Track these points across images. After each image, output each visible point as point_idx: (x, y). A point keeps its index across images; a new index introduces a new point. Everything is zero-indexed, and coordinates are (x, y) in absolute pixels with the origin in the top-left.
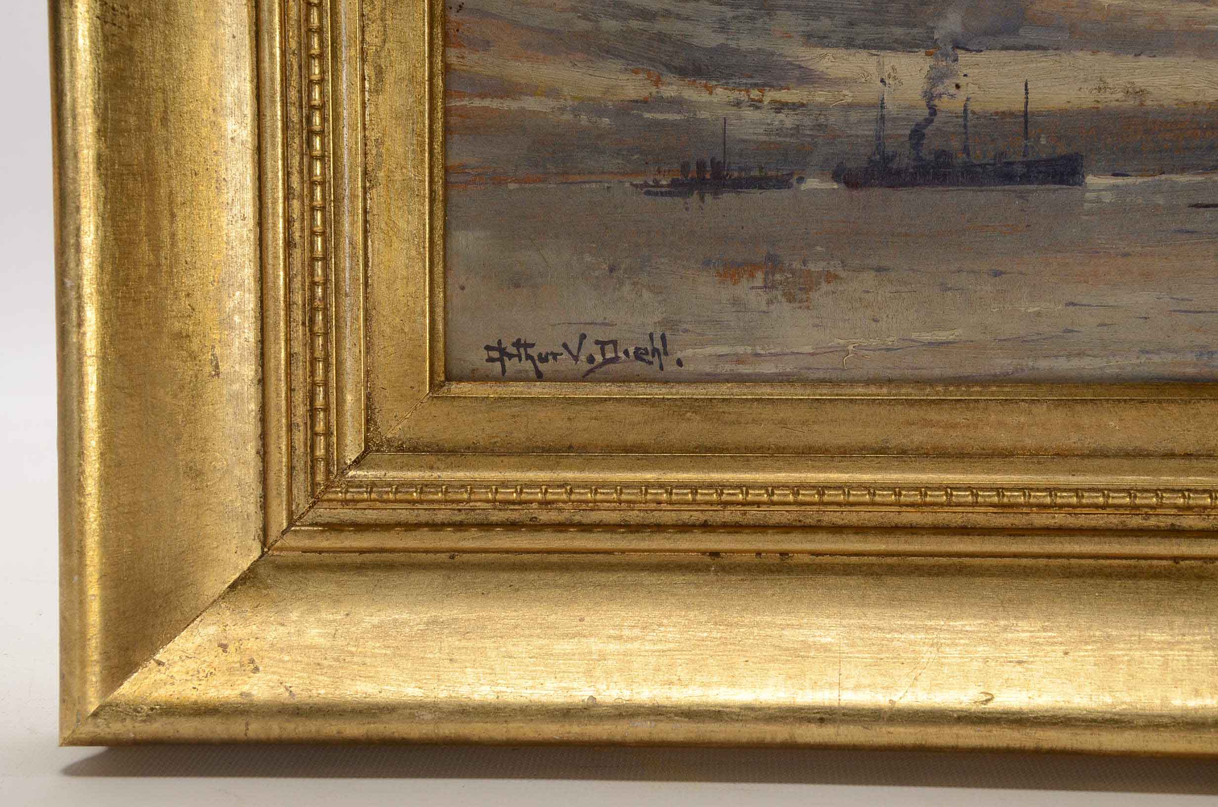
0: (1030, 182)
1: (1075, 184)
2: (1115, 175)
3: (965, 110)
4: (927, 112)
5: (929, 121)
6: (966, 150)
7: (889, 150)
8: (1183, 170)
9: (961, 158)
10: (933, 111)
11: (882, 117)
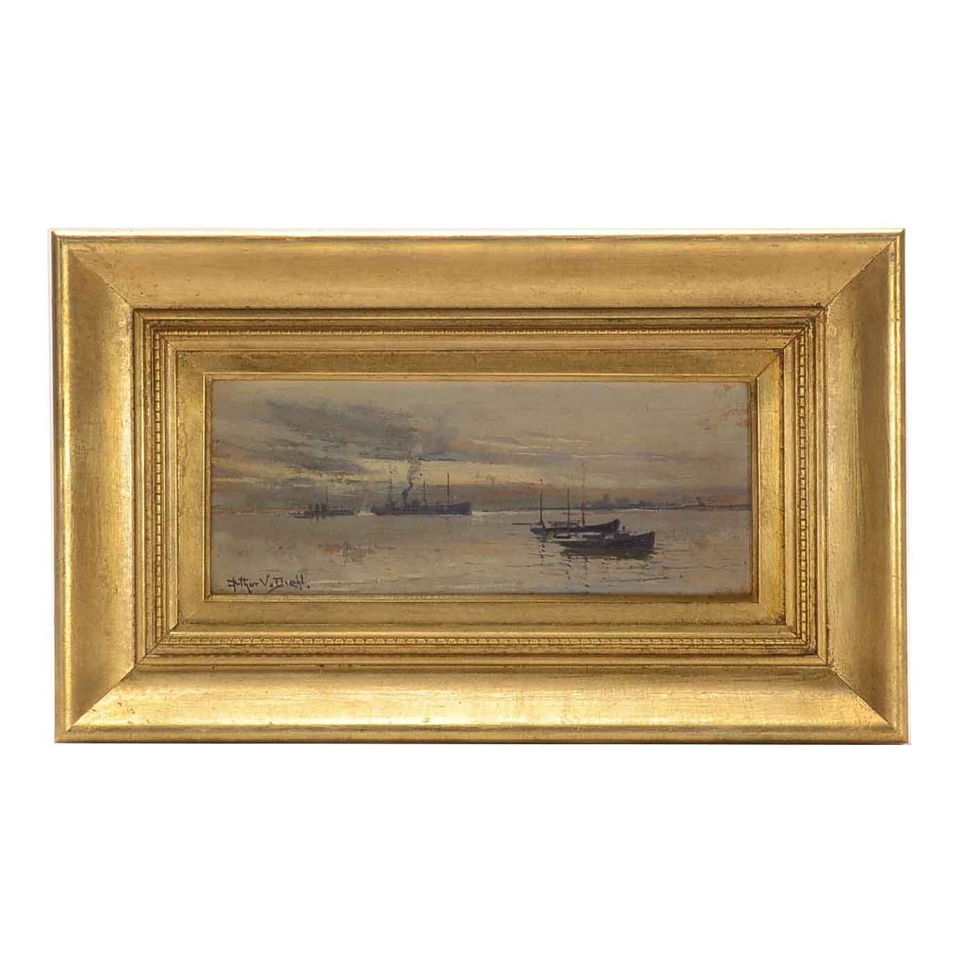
0: (450, 513)
1: (468, 515)
2: (484, 511)
3: (424, 485)
4: (409, 485)
5: (409, 489)
6: (425, 500)
7: (394, 500)
8: (509, 510)
9: (424, 503)
10: (411, 484)
11: (391, 487)
